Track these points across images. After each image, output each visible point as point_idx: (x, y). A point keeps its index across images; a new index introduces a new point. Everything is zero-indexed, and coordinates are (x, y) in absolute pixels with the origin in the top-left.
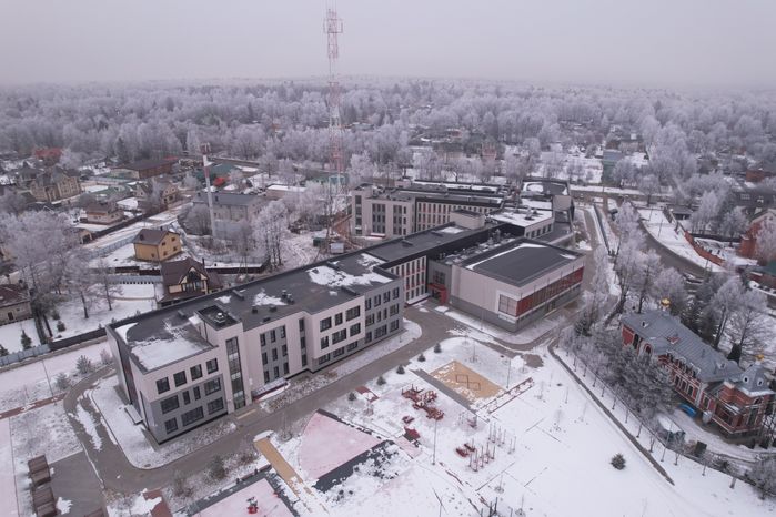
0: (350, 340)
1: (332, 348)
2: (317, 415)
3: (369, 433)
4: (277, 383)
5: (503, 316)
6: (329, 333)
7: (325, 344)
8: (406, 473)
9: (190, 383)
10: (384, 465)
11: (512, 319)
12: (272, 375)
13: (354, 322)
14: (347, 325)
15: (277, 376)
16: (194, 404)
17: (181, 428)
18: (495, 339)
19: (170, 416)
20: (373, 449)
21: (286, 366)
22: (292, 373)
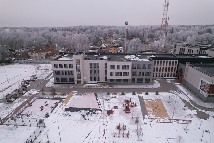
0: (122, 77)
1: (114, 77)
2: (93, 94)
3: (99, 105)
4: (94, 82)
5: (201, 92)
6: (114, 71)
8: (91, 121)
9: (64, 69)
10: (89, 115)
11: (205, 94)
12: (93, 79)
13: (126, 71)
14: (122, 71)
15: (95, 80)
16: (64, 76)
17: (60, 82)
18: (190, 100)
19: (58, 76)
20: (93, 109)
21: (99, 78)
22: (100, 81)
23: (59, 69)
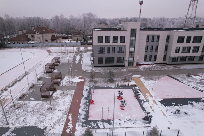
0: (191, 54)
1: (181, 54)
2: (167, 77)
3: (201, 91)
4: (150, 63)
6: (181, 45)
7: (177, 51)
9: (111, 44)
12: (148, 58)
13: (196, 45)
14: (192, 45)
15: (150, 60)
16: (111, 55)
17: (104, 64)
19: (101, 56)
21: (156, 57)
22: (157, 61)
23: (104, 44)
